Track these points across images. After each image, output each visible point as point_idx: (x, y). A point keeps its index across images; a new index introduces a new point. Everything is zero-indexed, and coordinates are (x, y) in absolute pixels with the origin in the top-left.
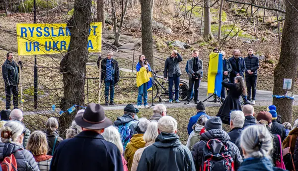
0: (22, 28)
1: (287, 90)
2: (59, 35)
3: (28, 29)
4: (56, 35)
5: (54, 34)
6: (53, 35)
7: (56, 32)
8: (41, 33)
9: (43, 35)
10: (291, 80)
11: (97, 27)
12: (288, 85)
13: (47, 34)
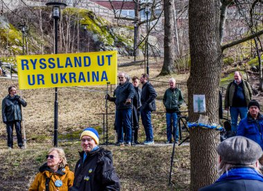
0: (22, 61)
1: (199, 113)
2: (66, 67)
3: (30, 62)
4: (62, 67)
5: (61, 65)
6: (59, 67)
7: (63, 63)
8: (45, 65)
9: (48, 67)
10: (203, 97)
11: (111, 56)
12: (199, 106)
13: (52, 66)
